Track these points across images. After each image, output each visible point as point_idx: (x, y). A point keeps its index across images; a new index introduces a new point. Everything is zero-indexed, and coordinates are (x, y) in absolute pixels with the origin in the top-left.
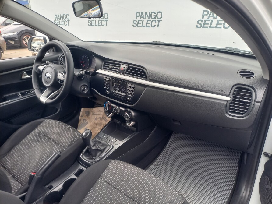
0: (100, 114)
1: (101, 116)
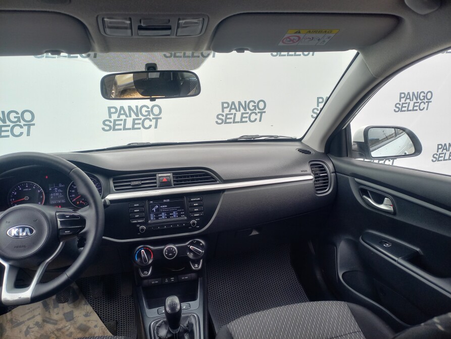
0: (34, 317)
1: (39, 319)
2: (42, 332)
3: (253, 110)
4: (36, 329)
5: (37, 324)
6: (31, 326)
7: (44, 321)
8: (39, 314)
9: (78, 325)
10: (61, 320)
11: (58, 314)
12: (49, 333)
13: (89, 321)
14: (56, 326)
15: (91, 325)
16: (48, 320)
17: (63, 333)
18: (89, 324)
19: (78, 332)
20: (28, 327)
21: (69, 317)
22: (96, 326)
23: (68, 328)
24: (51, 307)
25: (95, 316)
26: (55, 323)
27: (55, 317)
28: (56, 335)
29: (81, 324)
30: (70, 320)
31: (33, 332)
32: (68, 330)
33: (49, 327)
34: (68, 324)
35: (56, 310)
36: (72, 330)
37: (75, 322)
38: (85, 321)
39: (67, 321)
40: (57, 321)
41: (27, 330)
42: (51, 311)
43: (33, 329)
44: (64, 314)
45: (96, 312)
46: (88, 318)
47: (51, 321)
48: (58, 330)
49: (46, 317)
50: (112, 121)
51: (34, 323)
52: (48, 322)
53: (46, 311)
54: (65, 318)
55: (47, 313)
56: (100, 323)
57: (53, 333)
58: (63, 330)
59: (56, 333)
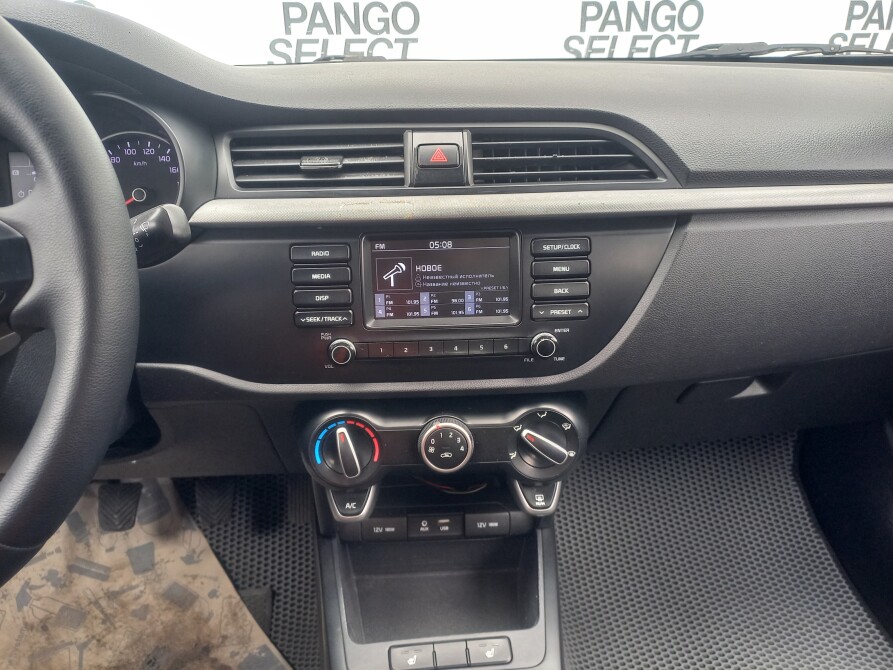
0: (43, 557)
1: (57, 563)
2: (68, 599)
3: (666, 29)
4: (49, 589)
5: (51, 576)
6: (36, 581)
7: (71, 568)
8: (58, 550)
9: (165, 585)
10: (121, 567)
11: (111, 549)
12: (84, 602)
13: (194, 577)
14: (106, 585)
15: (201, 588)
16: (83, 566)
17: (123, 605)
18: (195, 587)
19: (164, 607)
20: (27, 584)
21: (142, 562)
22: (213, 594)
23: (136, 591)
24: (93, 531)
25: (211, 565)
26: (104, 574)
27: (103, 558)
28: (102, 612)
29: (175, 584)
30: (145, 570)
31: (39, 598)
32: (137, 598)
33: (86, 585)
34: (138, 580)
35: (107, 539)
36: (149, 599)
37: (159, 575)
38: (185, 576)
39: (136, 572)
40: (108, 569)
41: (23, 591)
42: (92, 541)
43: (39, 592)
44: (129, 552)
45: (217, 555)
46: (192, 569)
47: (93, 570)
48: (112, 596)
49: (77, 559)
50: (294, 44)
51: (44, 573)
52: (82, 572)
53: (79, 541)
54: (132, 564)
55: (81, 546)
56: (226, 586)
57: (96, 603)
58: (124, 598)
59: (103, 603)
